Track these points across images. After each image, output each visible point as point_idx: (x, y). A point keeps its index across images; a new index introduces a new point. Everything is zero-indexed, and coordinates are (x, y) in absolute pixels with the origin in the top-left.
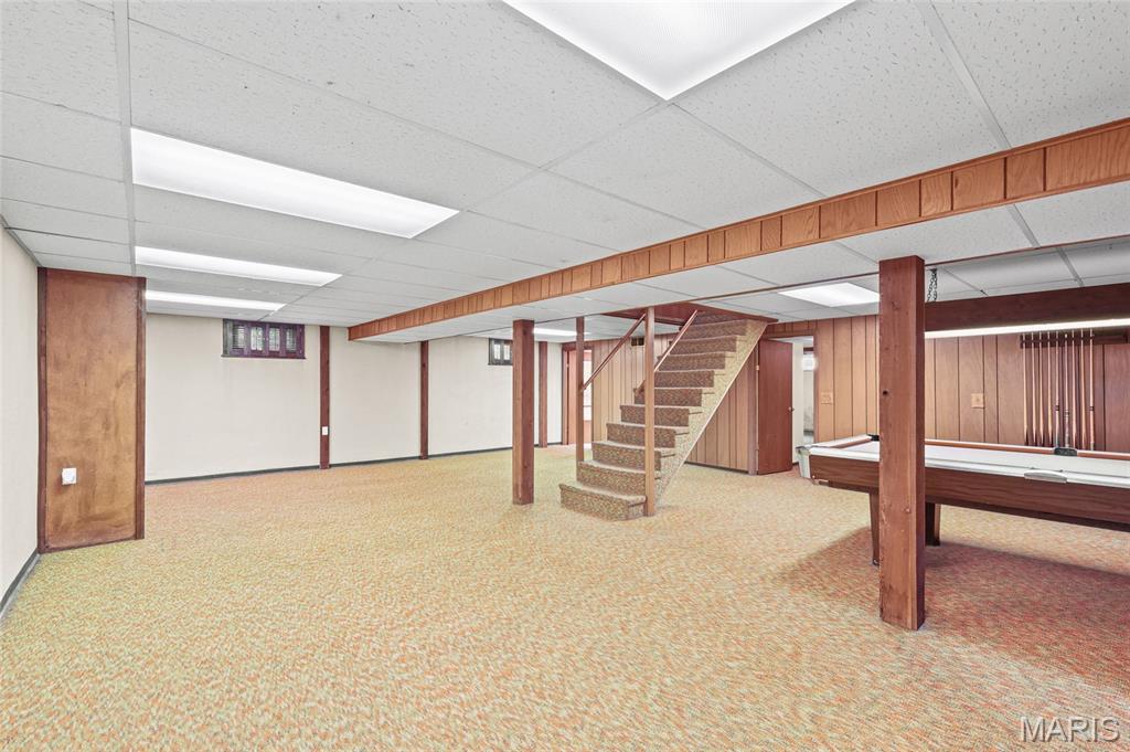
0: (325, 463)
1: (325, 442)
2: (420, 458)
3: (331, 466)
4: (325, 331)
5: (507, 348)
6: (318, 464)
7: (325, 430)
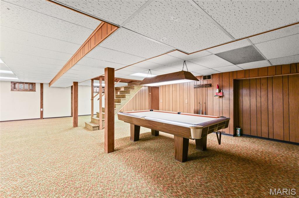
0: (42, 118)
1: (42, 113)
2: (71, 116)
3: (43, 118)
4: (42, 85)
5: (98, 89)
6: (40, 118)
7: (42, 110)
